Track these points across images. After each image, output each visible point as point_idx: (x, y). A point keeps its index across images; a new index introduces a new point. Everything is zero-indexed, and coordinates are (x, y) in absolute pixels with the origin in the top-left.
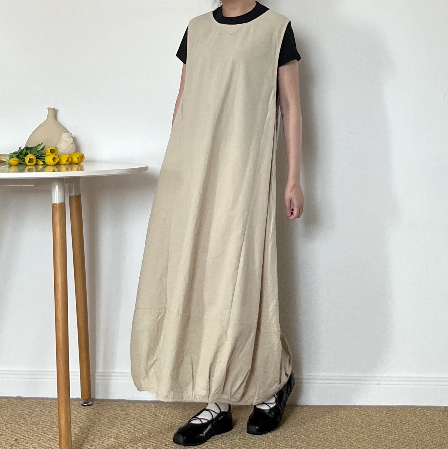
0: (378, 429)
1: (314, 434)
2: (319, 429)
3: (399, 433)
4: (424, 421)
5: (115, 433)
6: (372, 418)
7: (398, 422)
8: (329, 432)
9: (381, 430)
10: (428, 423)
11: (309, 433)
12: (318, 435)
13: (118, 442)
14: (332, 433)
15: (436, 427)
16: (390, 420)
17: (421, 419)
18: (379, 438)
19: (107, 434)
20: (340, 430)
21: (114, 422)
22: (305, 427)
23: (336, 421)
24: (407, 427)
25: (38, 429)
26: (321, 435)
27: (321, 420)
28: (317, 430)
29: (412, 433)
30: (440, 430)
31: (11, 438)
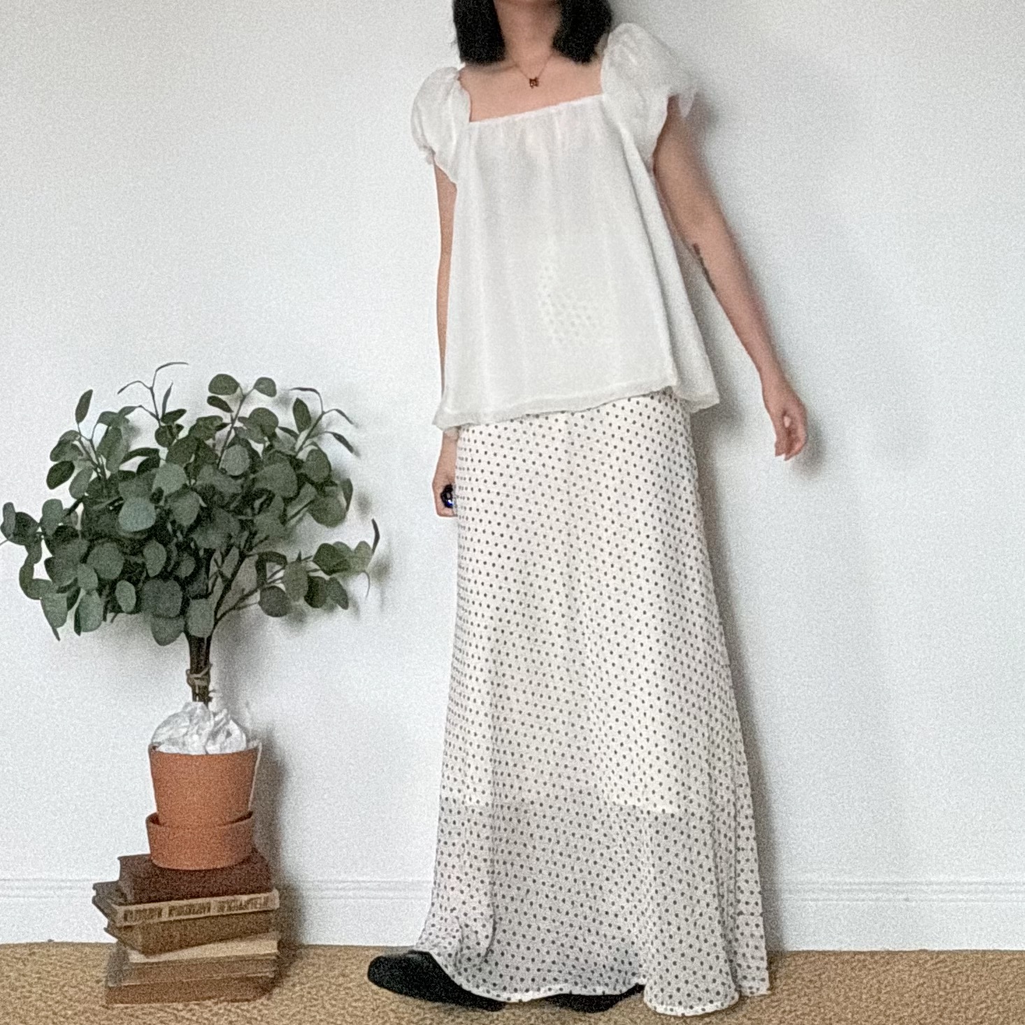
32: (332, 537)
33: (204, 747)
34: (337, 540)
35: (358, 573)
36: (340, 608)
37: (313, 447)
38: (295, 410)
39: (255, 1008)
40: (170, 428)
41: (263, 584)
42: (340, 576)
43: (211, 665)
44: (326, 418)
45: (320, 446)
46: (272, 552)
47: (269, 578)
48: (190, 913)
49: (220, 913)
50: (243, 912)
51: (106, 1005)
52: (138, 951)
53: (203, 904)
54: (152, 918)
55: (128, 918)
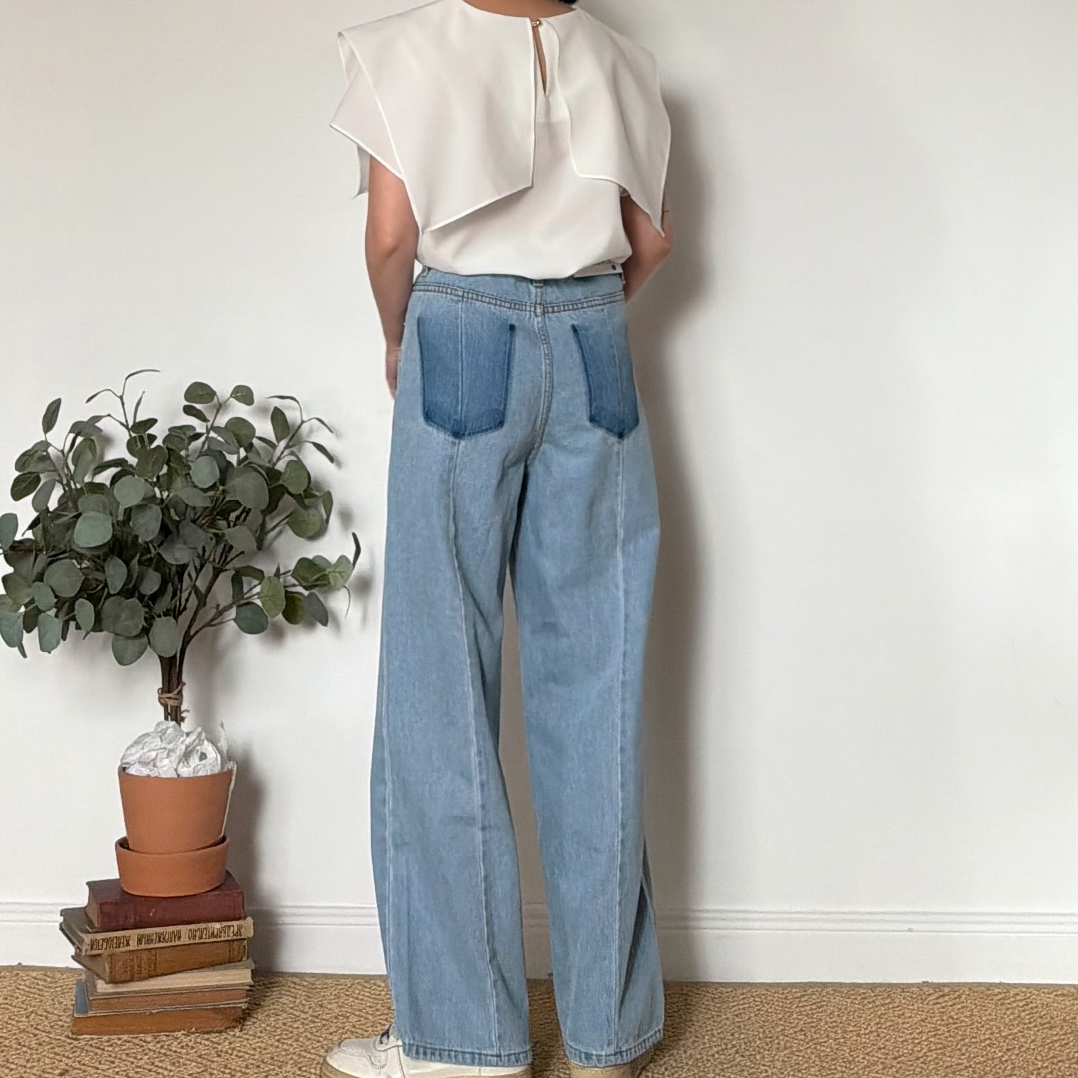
0: (917, 1041)
1: (766, 1052)
2: (776, 1041)
3: (969, 1049)
4: (1027, 1021)
5: (294, 1053)
6: (903, 1014)
7: (964, 1024)
8: (802, 1048)
9: (925, 1043)
10: (1035, 1026)
11: (754, 1050)
12: (775, 1055)
13: (305, 1074)
14: (809, 1051)
15: (1057, 1035)
16: (945, 1018)
17: (1019, 1017)
18: (922, 1063)
19: (277, 1056)
20: (825, 1042)
21: (290, 1026)
22: (742, 1036)
23: (815, 1020)
24: (987, 1036)
25: (111, 1046)
26: (783, 1054)
27: (780, 1020)
28: (770, 1042)
29: (1000, 1051)
30: (1066, 1044)
31: (52, 1068)
32: (312, 550)
33: (176, 770)
34: (316, 554)
35: (338, 590)
36: (320, 626)
37: (293, 458)
38: (273, 419)
39: (226, 1038)
40: (141, 438)
41: (240, 600)
42: (320, 592)
43: (184, 684)
44: (305, 428)
45: (301, 457)
46: (249, 567)
47: (246, 593)
48: (160, 941)
49: (192, 941)
50: (215, 939)
51: (71, 1036)
52: (105, 980)
53: (173, 932)
54: (119, 947)
55: (95, 947)
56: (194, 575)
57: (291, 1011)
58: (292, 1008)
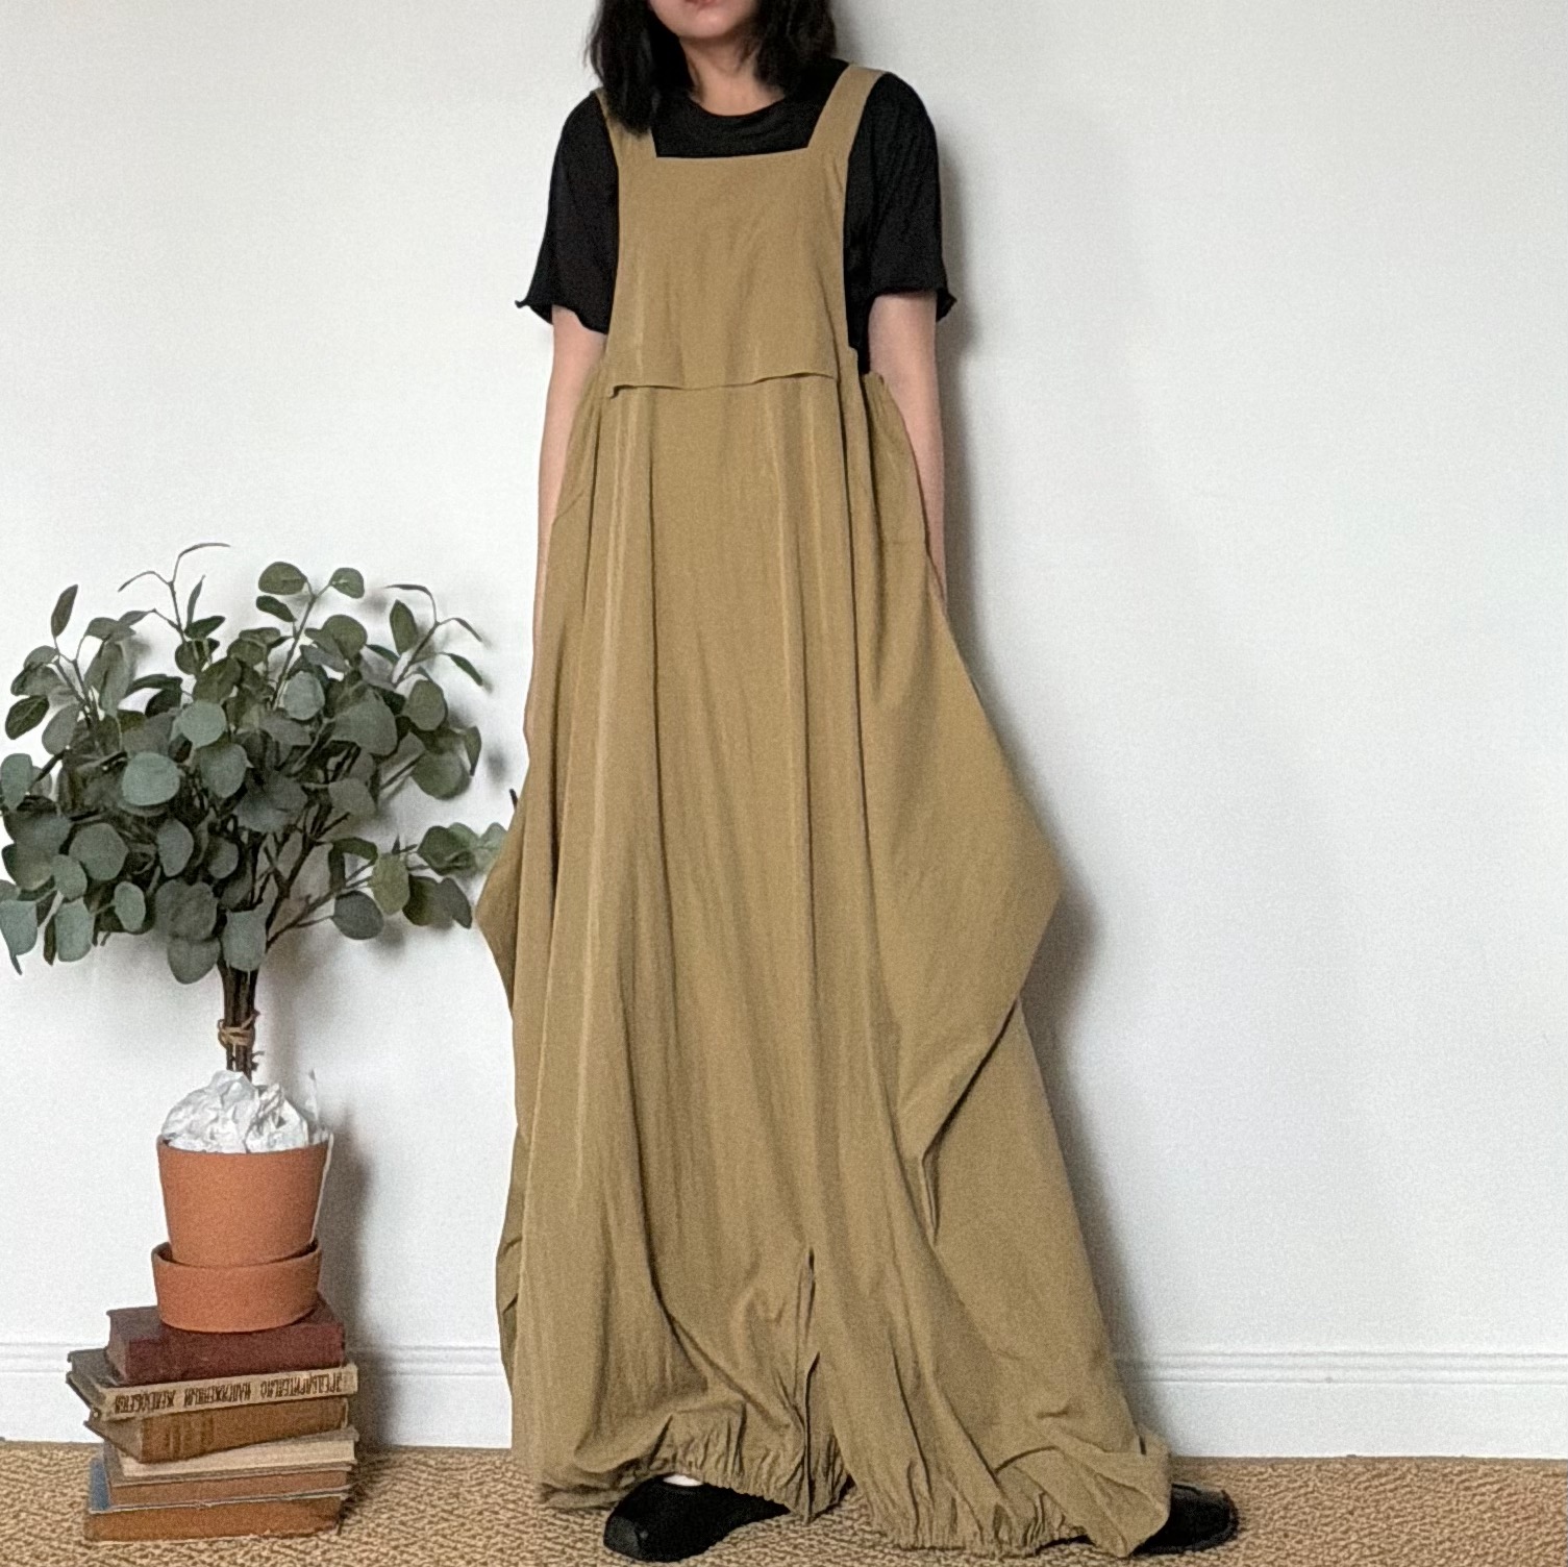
32: (449, 815)
33: (244, 1142)
34: (454, 821)
36: (457, 926)
37: (420, 677)
38: (393, 618)
39: (317, 1546)
40: (199, 645)
41: (341, 889)
42: (458, 877)
43: (257, 1013)
44: (439, 631)
45: (432, 675)
46: (355, 839)
47: (351, 878)
48: (218, 1399)
49: (266, 1399)
50: (301, 1397)
51: (84, 1542)
52: (136, 1458)
53: (239, 1386)
54: (158, 1407)
55: (121, 1408)
56: (273, 852)
57: (412, 1504)
58: (413, 1499)
